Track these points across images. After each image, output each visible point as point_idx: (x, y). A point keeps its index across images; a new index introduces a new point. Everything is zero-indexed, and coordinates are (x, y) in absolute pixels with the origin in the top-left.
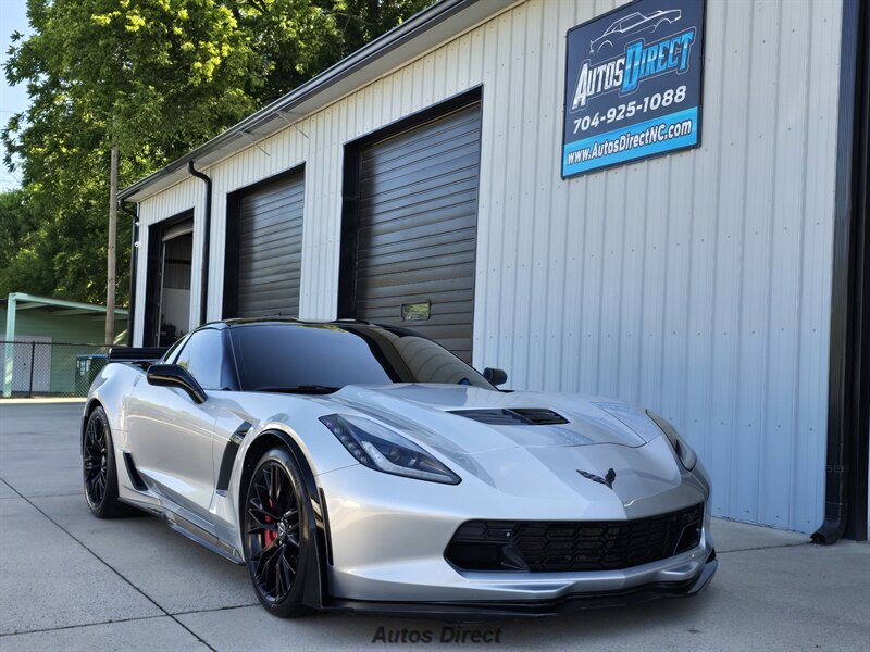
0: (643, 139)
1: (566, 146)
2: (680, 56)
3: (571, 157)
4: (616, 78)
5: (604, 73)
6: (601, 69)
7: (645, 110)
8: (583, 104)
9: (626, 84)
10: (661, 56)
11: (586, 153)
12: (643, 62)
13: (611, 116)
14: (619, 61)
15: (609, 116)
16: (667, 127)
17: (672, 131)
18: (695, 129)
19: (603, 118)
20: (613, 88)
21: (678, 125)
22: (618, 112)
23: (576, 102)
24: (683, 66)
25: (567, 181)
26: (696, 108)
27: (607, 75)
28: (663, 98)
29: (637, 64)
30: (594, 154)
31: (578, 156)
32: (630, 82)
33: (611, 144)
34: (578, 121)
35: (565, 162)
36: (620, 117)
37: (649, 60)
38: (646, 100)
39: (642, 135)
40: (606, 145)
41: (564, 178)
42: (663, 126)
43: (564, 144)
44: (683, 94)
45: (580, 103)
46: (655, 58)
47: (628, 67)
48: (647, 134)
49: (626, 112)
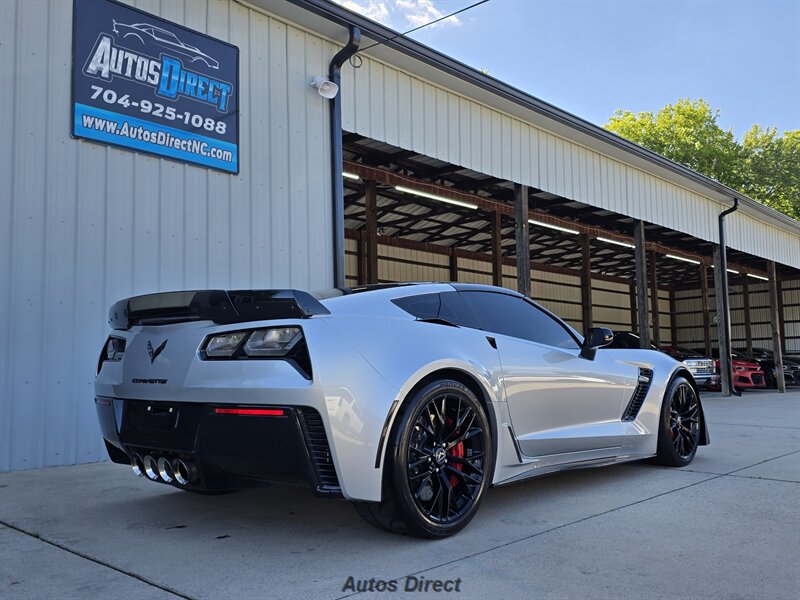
0: (184, 145)
1: (78, 105)
2: (220, 98)
3: (88, 121)
4: (153, 77)
5: (135, 64)
6: (131, 57)
7: (186, 122)
8: (105, 74)
9: (163, 87)
10: (200, 86)
11: (111, 127)
12: (182, 80)
13: (146, 107)
14: (153, 63)
15: (142, 105)
16: (210, 146)
17: (215, 153)
18: (235, 160)
19: (135, 104)
20: (146, 82)
21: (219, 151)
22: (155, 109)
23: (93, 67)
24: (222, 107)
25: (80, 141)
26: (235, 146)
27: (139, 66)
28: (204, 122)
29: (175, 78)
30: (125, 131)
31: (100, 124)
32: (168, 88)
33: (146, 133)
34: (100, 90)
35: (78, 121)
36: (156, 113)
37: (189, 82)
38: (188, 114)
39: (184, 142)
40: (140, 131)
41: (77, 138)
42: (204, 144)
43: (73, 100)
44: (224, 128)
45: (100, 72)
46: (195, 84)
47: (165, 75)
48: (189, 143)
49: (164, 113)
